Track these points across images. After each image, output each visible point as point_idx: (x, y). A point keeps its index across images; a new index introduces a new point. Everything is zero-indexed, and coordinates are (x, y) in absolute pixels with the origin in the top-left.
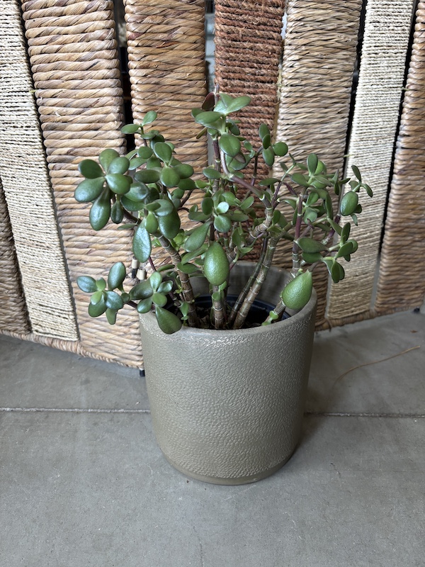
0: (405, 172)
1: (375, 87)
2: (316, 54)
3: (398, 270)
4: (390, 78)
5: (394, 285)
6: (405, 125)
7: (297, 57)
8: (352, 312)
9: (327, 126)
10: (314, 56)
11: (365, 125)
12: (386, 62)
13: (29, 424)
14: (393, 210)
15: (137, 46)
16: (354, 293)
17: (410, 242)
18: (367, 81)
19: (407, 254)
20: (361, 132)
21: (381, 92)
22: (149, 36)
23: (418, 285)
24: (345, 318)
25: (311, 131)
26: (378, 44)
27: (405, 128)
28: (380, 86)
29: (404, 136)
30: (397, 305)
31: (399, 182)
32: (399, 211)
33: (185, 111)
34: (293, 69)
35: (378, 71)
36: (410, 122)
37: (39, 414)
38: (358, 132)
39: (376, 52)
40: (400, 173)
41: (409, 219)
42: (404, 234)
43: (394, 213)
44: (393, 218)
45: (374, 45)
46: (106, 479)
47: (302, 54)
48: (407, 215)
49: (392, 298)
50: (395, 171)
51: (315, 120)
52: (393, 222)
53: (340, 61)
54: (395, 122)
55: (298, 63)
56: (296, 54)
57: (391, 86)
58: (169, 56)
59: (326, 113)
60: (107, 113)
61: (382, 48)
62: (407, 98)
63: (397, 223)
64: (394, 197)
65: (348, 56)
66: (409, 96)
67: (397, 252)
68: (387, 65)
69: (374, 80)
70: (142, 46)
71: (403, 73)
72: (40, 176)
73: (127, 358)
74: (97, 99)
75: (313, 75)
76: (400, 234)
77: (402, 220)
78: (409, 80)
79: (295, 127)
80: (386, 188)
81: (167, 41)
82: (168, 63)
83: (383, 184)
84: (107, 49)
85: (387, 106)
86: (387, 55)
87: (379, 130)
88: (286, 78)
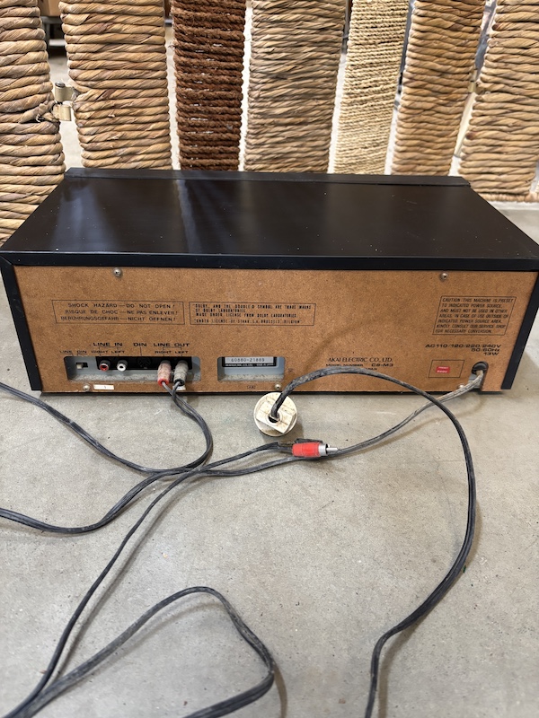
3: (417, 145)
5: (411, 166)
17: (432, 105)
19: (428, 123)
32: (420, 56)
41: (432, 70)
43: (414, 58)
48: (430, 64)
63: (417, 74)
64: (415, 34)
67: (416, 118)
77: (424, 70)
83: (402, 12)
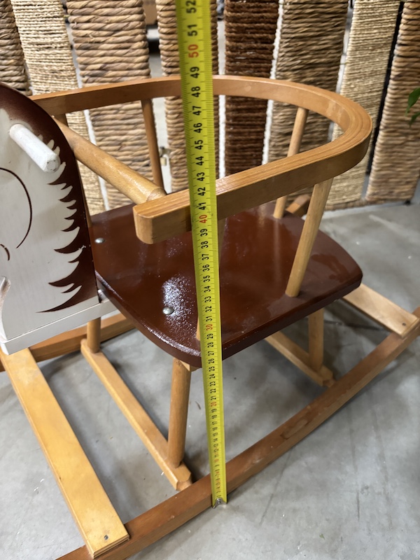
0: (400, 78)
5: (385, 180)
6: (402, 35)
8: (344, 199)
9: (324, 38)
14: (388, 113)
17: (403, 142)
19: (399, 152)
23: (409, 180)
25: (310, 43)
29: (401, 45)
31: (394, 87)
32: (393, 113)
36: (405, 33)
40: (394, 80)
41: (402, 121)
42: (397, 134)
44: (387, 119)
48: (400, 117)
49: (382, 190)
50: (392, 77)
51: (314, 34)
52: (387, 124)
54: (391, 33)
59: (324, 26)
60: (136, 35)
62: (405, 10)
63: (390, 124)
64: (389, 100)
66: (408, 8)
74: (126, 24)
76: (393, 134)
79: (294, 40)
80: (381, 92)
83: (378, 89)
85: (383, 18)
87: (375, 40)
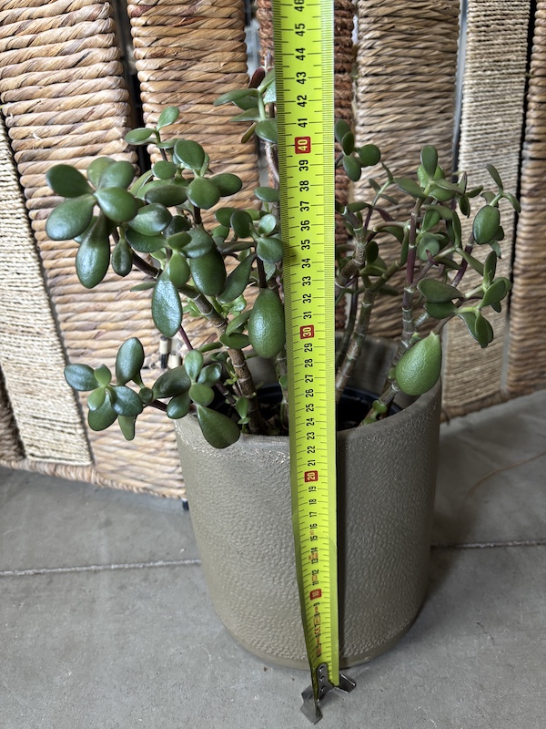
0: (537, 193)
1: (489, 73)
2: (404, 27)
3: (536, 332)
4: (509, 60)
5: (532, 354)
6: (533, 126)
7: (377, 34)
8: (477, 395)
9: (426, 131)
10: (402, 32)
11: (478, 127)
12: (501, 37)
13: (23, 595)
14: (524, 248)
15: (145, 25)
16: (477, 369)
18: (477, 65)
20: (473, 138)
21: (497, 81)
22: (162, 10)
24: (467, 404)
25: (405, 140)
26: (489, 13)
27: (534, 130)
28: (496, 72)
29: (532, 141)
30: (537, 381)
31: (530, 208)
32: (532, 248)
33: (221, 118)
34: (374, 52)
35: (492, 51)
36: (540, 122)
37: (38, 579)
38: (469, 138)
39: (488, 23)
40: (530, 195)
42: (540, 280)
43: (526, 251)
44: (525, 258)
45: (484, 13)
46: (141, 673)
47: (384, 28)
49: (530, 372)
50: (523, 192)
51: (409, 124)
52: (525, 265)
53: (438, 37)
54: (519, 123)
55: (379, 42)
56: (375, 29)
57: (510, 71)
58: (193, 38)
59: (423, 113)
60: (108, 128)
61: (494, 17)
62: (533, 89)
63: (530, 265)
64: (525, 229)
65: (448, 31)
66: (536, 85)
67: (533, 306)
68: (502, 41)
69: (486, 64)
70: (152, 25)
71: (526, 53)
72: (19, 231)
73: (162, 486)
74: (90, 109)
75: (402, 59)
76: (536, 281)
77: (536, 261)
78: (534, 63)
79: (380, 135)
80: (512, 217)
81: (189, 16)
82: (191, 49)
83: (508, 212)
84: (101, 33)
85: (507, 100)
86: (502, 27)
87: (498, 134)
88: (364, 65)
